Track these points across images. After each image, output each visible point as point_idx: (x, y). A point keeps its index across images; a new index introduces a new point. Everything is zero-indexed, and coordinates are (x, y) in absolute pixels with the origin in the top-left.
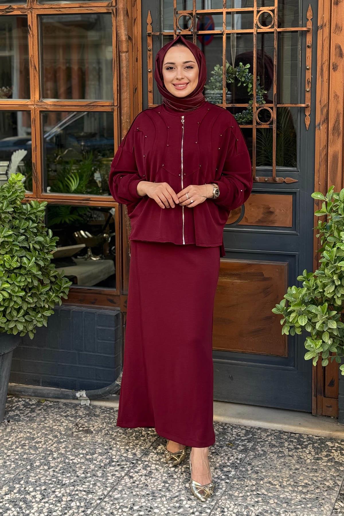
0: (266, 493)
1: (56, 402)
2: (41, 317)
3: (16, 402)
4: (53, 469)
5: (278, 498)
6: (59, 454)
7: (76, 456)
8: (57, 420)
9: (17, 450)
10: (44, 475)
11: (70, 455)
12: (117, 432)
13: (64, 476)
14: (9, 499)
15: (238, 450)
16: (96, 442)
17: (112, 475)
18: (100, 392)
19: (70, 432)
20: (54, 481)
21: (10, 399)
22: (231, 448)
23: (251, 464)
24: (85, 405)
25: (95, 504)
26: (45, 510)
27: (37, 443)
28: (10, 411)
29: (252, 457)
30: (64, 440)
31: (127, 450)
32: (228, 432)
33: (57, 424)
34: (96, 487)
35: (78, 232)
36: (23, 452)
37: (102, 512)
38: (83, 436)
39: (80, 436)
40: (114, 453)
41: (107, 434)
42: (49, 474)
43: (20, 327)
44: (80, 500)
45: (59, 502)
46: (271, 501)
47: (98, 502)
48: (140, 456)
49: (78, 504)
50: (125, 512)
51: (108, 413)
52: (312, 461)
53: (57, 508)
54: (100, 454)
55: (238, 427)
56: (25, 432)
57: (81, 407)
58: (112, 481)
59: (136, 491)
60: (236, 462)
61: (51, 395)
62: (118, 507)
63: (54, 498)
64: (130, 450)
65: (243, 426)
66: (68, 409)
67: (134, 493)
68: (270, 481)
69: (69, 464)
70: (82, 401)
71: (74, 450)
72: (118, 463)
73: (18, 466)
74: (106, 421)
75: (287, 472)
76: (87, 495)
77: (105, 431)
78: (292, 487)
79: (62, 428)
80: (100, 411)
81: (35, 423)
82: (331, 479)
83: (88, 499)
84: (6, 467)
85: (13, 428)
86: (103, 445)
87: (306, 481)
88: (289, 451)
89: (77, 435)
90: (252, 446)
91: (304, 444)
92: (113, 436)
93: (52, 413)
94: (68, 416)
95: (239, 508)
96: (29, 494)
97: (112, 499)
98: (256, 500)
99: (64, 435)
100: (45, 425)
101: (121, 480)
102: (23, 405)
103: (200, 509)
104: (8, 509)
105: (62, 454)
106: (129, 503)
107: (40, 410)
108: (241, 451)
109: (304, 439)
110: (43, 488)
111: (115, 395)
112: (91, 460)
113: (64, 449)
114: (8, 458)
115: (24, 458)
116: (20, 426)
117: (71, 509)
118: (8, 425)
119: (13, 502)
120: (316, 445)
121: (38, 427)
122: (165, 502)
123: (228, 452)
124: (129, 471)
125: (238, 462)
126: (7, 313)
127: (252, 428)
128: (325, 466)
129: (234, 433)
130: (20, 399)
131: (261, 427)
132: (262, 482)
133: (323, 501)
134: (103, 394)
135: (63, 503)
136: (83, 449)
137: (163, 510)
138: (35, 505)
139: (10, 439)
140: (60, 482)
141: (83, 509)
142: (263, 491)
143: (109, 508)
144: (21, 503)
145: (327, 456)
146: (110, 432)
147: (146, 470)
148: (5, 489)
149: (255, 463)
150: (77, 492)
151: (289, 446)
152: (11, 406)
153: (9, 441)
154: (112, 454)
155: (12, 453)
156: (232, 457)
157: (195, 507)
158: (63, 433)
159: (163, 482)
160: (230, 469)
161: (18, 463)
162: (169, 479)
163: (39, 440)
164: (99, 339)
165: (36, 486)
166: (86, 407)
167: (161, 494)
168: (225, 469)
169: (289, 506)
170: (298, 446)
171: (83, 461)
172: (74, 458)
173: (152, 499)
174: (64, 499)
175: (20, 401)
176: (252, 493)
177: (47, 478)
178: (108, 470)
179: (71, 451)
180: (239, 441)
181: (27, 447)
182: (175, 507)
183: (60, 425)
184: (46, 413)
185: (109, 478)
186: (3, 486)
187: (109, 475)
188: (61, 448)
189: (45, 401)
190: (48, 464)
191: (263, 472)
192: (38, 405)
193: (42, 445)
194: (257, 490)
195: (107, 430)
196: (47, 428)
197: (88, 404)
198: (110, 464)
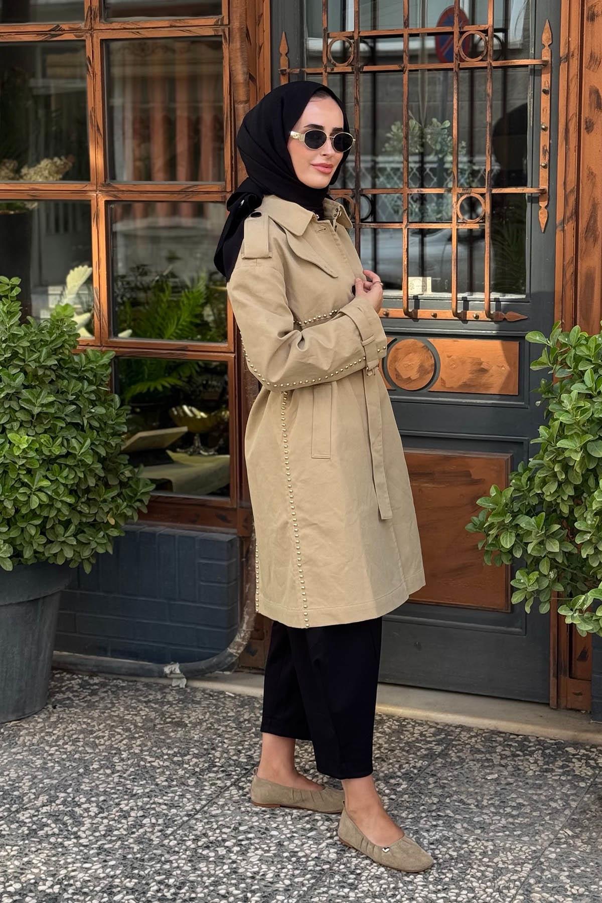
0: (452, 814)
1: (132, 681)
2: (104, 537)
3: (69, 680)
4: (119, 774)
5: (470, 821)
6: (130, 753)
7: (157, 758)
8: (132, 707)
9: (66, 746)
10: (104, 782)
11: (149, 755)
12: (226, 726)
13: (136, 784)
14: (47, 812)
15: (417, 756)
16: (191, 739)
18: (202, 665)
19: (150, 724)
20: (118, 790)
21: (58, 676)
22: (407, 751)
23: (435, 775)
24: (178, 686)
25: (180, 822)
26: (102, 828)
27: (98, 738)
28: (58, 692)
29: (439, 765)
30: (140, 734)
31: (240, 751)
32: (406, 731)
33: (132, 713)
34: (184, 799)
36: (74, 750)
37: (190, 832)
38: (170, 730)
39: (166, 729)
41: (210, 728)
42: (112, 781)
43: (70, 554)
44: (157, 816)
45: (125, 818)
46: (458, 826)
47: (186, 819)
49: (154, 821)
50: (225, 833)
51: (215, 699)
52: (537, 773)
53: (120, 826)
54: (196, 756)
55: (425, 723)
56: (79, 722)
57: (172, 690)
58: (209, 792)
59: (246, 807)
60: (412, 772)
61: (124, 670)
62: (215, 826)
63: (117, 812)
64: (243, 751)
65: (432, 722)
66: (150, 692)
67: (243, 809)
68: (462, 799)
69: (145, 767)
70: (174, 680)
71: (154, 749)
72: (223, 769)
73: (64, 768)
74: (211, 710)
75: (492, 788)
76: (169, 810)
77: (207, 724)
78: (495, 807)
79: (138, 719)
80: (203, 695)
81: (97, 711)
82: (561, 799)
83: (170, 814)
84: (47, 769)
85: (61, 716)
86: (202, 743)
87: (520, 801)
88: (501, 759)
89: (162, 729)
90: (442, 751)
91: (529, 749)
92: (219, 732)
93: (125, 697)
94: (149, 701)
96: (79, 806)
97: (207, 815)
99: (141, 728)
100: (112, 713)
101: (225, 791)
102: (79, 684)
105: (135, 754)
106: (233, 822)
107: (106, 692)
108: (423, 757)
109: (531, 742)
110: (102, 798)
111: (228, 673)
112: (180, 764)
113: (140, 748)
114: (49, 758)
115: (75, 759)
116: (72, 714)
117: (141, 828)
118: (53, 712)
119: (53, 816)
120: (547, 751)
121: (100, 716)
122: (289, 823)
123: (400, 757)
124: (238, 779)
125: (416, 771)
126: (47, 527)
127: (446, 725)
128: (556, 780)
129: (416, 732)
130: (75, 676)
131: (463, 725)
132: (448, 800)
133: (541, 828)
134: (207, 668)
135: (130, 819)
136: (169, 748)
137: (284, 832)
138: (87, 821)
139: (54, 732)
140: (129, 791)
141: (160, 828)
142: (448, 812)
143: (201, 828)
144: (66, 818)
146: (216, 726)
148: (43, 798)
149: (443, 773)
150: (153, 806)
151: (504, 753)
152: (59, 685)
153: (54, 734)
154: (214, 756)
155: (56, 750)
156: (407, 765)
158: (140, 725)
160: (401, 781)
161: (65, 764)
163: (101, 734)
164: (202, 581)
165: (90, 796)
166: (180, 690)
168: (392, 781)
170: (518, 753)
171: (167, 764)
172: (153, 759)
173: (269, 818)
174: (133, 814)
175: (75, 679)
176: (429, 814)
177: (109, 786)
178: (205, 777)
179: (150, 750)
180: (423, 743)
183: (135, 715)
184: (115, 697)
185: (206, 788)
186: (39, 794)
187: (206, 783)
188: (134, 745)
189: (115, 679)
190: (113, 766)
191: (452, 787)
192: (103, 685)
193: (105, 741)
194: (438, 810)
195: (211, 723)
196: (115, 718)
197: (183, 685)
198: (209, 769)
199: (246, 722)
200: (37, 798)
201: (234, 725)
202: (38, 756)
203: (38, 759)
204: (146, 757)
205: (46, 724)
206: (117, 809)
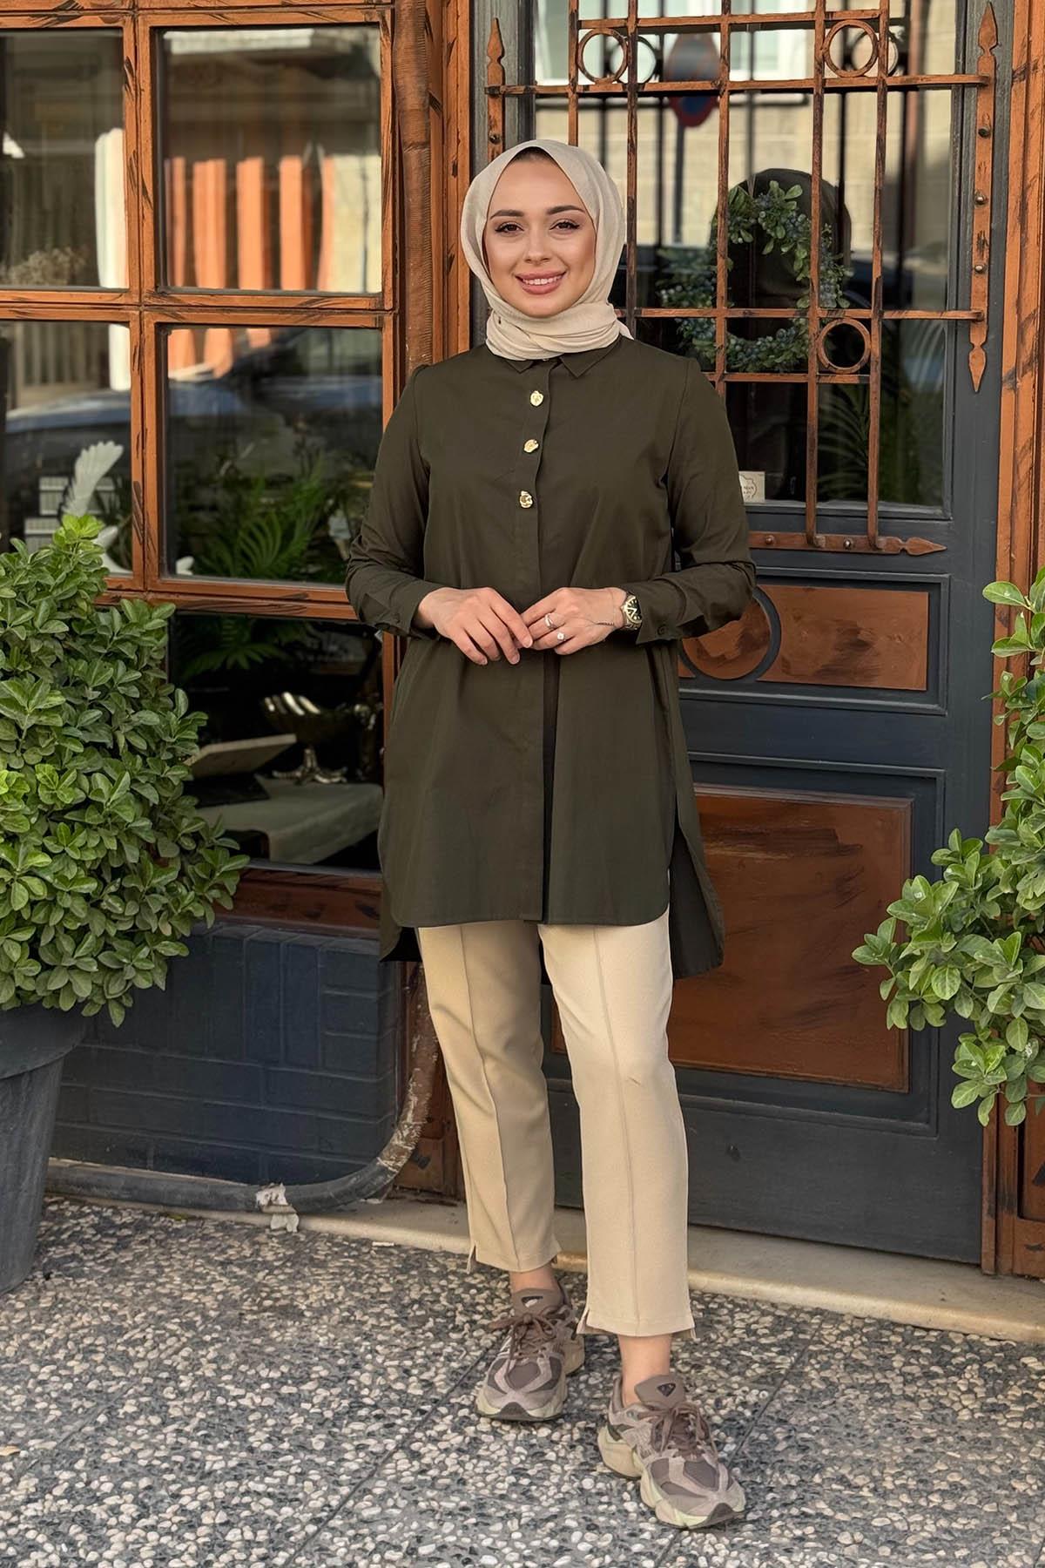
0: (828, 1512)
1: (194, 1219)
2: (149, 957)
3: (74, 1216)
4: (175, 1426)
5: (866, 1527)
6: (196, 1378)
7: (250, 1387)
8: (196, 1275)
9: (70, 1364)
10: (147, 1444)
11: (232, 1382)
12: (378, 1315)
13: (210, 1448)
14: (37, 1516)
15: (746, 1378)
16: (312, 1345)
17: (358, 1448)
18: (330, 1189)
19: (232, 1313)
20: (176, 1463)
21: (54, 1208)
22: (727, 1369)
23: (786, 1422)
25: (300, 1536)
26: (146, 1552)
27: (132, 1343)
28: (53, 1244)
29: (791, 1399)
30: (215, 1335)
31: (407, 1372)
32: (719, 1322)
33: (196, 1288)
34: (306, 1483)
35: (276, 698)
36: (86, 1372)
37: (320, 1561)
38: (272, 1325)
39: (262, 1324)
40: (365, 1379)
41: (348, 1320)
42: (164, 1442)
43: (84, 989)
44: (255, 1522)
45: (192, 1527)
46: (845, 1538)
47: (311, 1529)
48: (445, 1391)
49: (249, 1535)
51: (354, 1257)
52: (977, 1415)
53: (182, 1547)
54: (324, 1383)
55: (752, 1305)
56: (96, 1309)
57: (270, 1237)
58: (354, 1466)
59: (428, 1500)
60: (741, 1414)
61: (179, 1196)
62: (371, 1546)
63: (175, 1514)
64: (415, 1371)
65: (766, 1302)
66: (230, 1242)
67: (423, 1505)
68: (843, 1476)
69: (226, 1410)
70: (275, 1218)
71: (243, 1368)
72: (378, 1412)
73: (69, 1415)
74: (346, 1279)
75: (897, 1449)
76: (277, 1508)
77: (341, 1311)
78: (909, 1493)
79: (208, 1301)
80: (330, 1248)
81: (129, 1284)
82: (1032, 1473)
83: (280, 1519)
84: (34, 1415)
85: (61, 1296)
86: (334, 1354)
87: (955, 1478)
88: (905, 1383)
89: (255, 1323)
90: (793, 1366)
91: (954, 1361)
92: (366, 1328)
93: (182, 1253)
94: (229, 1262)
95: (742, 1556)
96: (99, 1500)
97: (354, 1520)
98: (798, 1533)
99: (216, 1321)
100: (159, 1289)
101: (385, 1462)
102: (93, 1226)
103: (622, 1557)
104: (35, 1547)
105: (206, 1379)
106: (406, 1535)
107: (145, 1242)
108: (759, 1381)
109: (953, 1345)
110: (144, 1483)
111: (376, 1202)
112: (293, 1401)
113: (214, 1366)
114: (39, 1389)
115: (90, 1391)
116: (81, 1290)
117: (225, 1551)
118: (45, 1287)
119: (49, 1524)
120: (989, 1365)
121: (135, 1295)
122: (516, 1535)
123: (715, 1382)
124: (408, 1436)
125: (748, 1413)
126: (42, 944)
127: (793, 1309)
128: (1015, 1431)
129: (738, 1324)
130: (86, 1210)
131: (824, 1307)
132: (817, 1479)
133: (1005, 1541)
134: (339, 1197)
135: (202, 1531)
136: (271, 1365)
137: (509, 1558)
138: (117, 1537)
139: (48, 1331)
140: (197, 1465)
141: (262, 1551)
142: (821, 1505)
143: (343, 1550)
144: (74, 1529)
145: (1022, 1401)
146: (358, 1315)
147: (461, 1433)
148: (28, 1484)
149: (799, 1417)
150: (246, 1499)
151: (907, 1369)
152: (56, 1228)
153: (48, 1337)
154: (359, 1383)
155: (53, 1373)
156: (730, 1399)
157: (609, 1552)
158: (213, 1314)
159: (513, 1473)
160: (723, 1435)
161: (70, 1405)
162: (533, 1464)
163: (138, 1336)
164: (329, 1029)
165: (120, 1477)
166: (285, 1237)
167: (503, 1509)
169: (899, 1552)
170: (935, 1369)
171: (268, 1401)
172: (241, 1392)
173: (476, 1524)
174: (207, 1518)
175: (86, 1215)
176: (786, 1512)
177: (157, 1454)
178: (346, 1431)
179: (233, 1371)
180: (753, 1349)
181: (99, 1358)
182: (545, 1550)
183: (203, 1291)
184: (163, 1254)
185: (348, 1456)
186: (21, 1475)
187: (347, 1446)
188: (203, 1360)
189: (161, 1215)
190: (161, 1408)
191: (822, 1448)
192: (139, 1227)
193: (147, 1352)
194: (802, 1501)
195: (348, 1310)
196: (165, 1300)
197: (292, 1228)
198: (351, 1413)
199: (416, 1307)
200: (15, 1483)
201: (391, 1313)
202: (17, 1387)
203: (17, 1393)
204: (229, 1387)
205: (32, 1313)
206: (175, 1507)
